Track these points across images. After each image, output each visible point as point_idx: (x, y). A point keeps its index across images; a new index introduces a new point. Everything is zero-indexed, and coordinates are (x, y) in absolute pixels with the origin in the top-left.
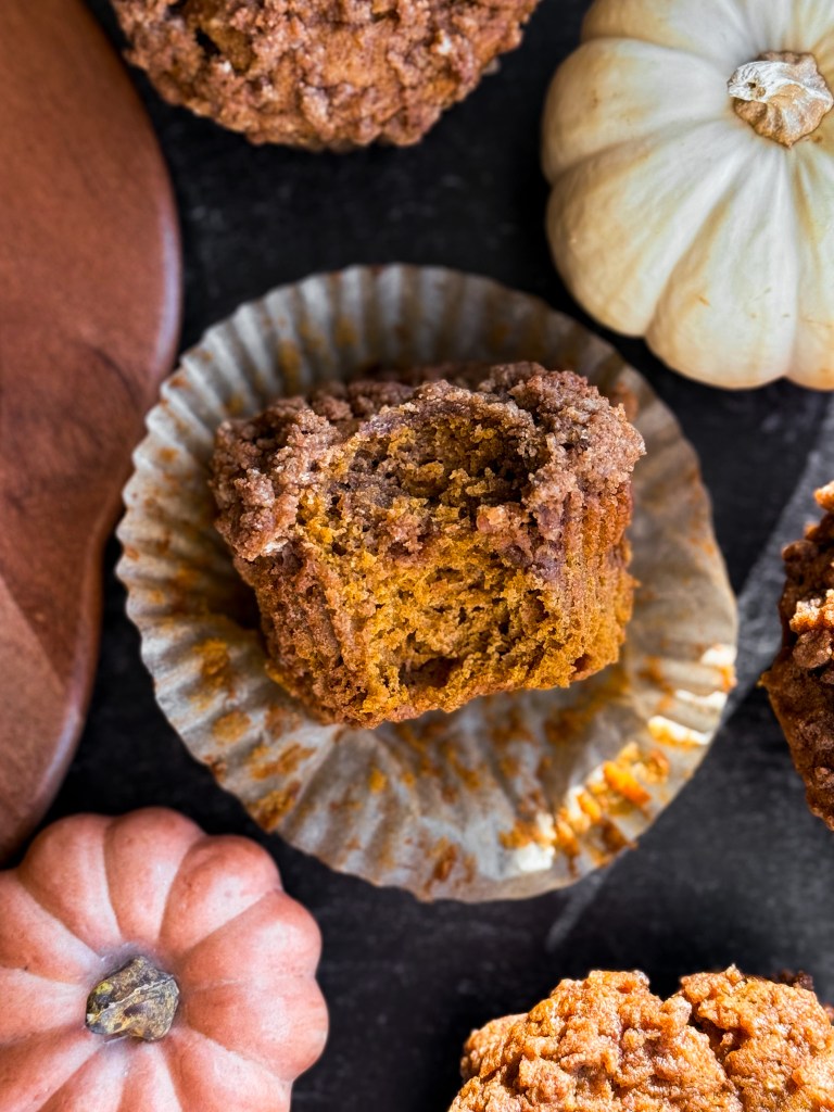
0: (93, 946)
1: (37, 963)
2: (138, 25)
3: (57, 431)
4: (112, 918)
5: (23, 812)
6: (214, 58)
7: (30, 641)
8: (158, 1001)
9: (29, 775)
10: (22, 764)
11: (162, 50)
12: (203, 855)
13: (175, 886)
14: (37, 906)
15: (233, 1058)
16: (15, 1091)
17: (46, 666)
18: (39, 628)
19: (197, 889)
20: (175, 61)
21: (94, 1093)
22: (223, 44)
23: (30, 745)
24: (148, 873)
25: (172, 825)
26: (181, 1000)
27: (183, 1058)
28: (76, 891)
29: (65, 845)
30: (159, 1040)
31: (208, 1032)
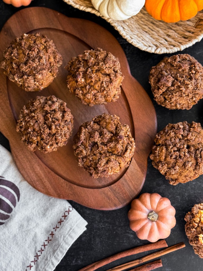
0: (148, 209)
1: (141, 210)
2: (157, 96)
3: (142, 143)
4: (150, 206)
5: (138, 191)
6: (166, 100)
7: (139, 170)
8: (155, 217)
9: (139, 186)
10: (138, 185)
11: (160, 99)
12: (162, 200)
13: (158, 203)
14: (141, 204)
15: (164, 225)
16: (138, 225)
17: (141, 173)
18: (140, 168)
19: (161, 204)
20: (161, 100)
21: (147, 226)
22: (167, 99)
23: (139, 182)
24: (155, 201)
25: (158, 195)
26: (158, 217)
27: (158, 224)
28: (146, 202)
29: (145, 196)
30: (155, 221)
31: (161, 221)
